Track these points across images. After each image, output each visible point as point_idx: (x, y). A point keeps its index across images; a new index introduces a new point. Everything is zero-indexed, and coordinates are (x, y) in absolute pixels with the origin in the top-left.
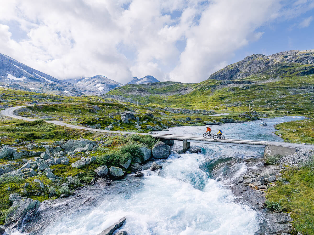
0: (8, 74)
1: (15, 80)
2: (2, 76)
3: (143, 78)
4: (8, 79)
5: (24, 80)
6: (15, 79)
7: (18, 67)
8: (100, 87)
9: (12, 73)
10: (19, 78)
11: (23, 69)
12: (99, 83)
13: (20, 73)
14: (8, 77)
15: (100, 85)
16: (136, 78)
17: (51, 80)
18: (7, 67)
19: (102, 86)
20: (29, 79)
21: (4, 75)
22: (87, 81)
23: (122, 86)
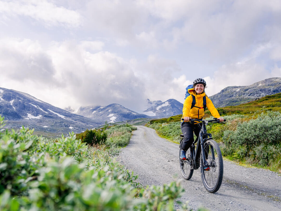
0: (28, 114)
1: (33, 119)
2: (24, 115)
3: (165, 102)
4: (28, 118)
5: (40, 118)
6: (34, 117)
7: (36, 106)
8: (112, 117)
9: (31, 112)
10: (36, 116)
11: (39, 108)
12: (112, 112)
13: (37, 112)
14: (28, 117)
15: (112, 115)
16: (160, 101)
17: (63, 115)
18: (27, 108)
19: (115, 116)
20: (44, 117)
21: (25, 115)
22: (102, 110)
23: (135, 114)
